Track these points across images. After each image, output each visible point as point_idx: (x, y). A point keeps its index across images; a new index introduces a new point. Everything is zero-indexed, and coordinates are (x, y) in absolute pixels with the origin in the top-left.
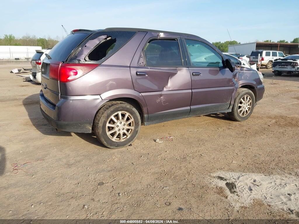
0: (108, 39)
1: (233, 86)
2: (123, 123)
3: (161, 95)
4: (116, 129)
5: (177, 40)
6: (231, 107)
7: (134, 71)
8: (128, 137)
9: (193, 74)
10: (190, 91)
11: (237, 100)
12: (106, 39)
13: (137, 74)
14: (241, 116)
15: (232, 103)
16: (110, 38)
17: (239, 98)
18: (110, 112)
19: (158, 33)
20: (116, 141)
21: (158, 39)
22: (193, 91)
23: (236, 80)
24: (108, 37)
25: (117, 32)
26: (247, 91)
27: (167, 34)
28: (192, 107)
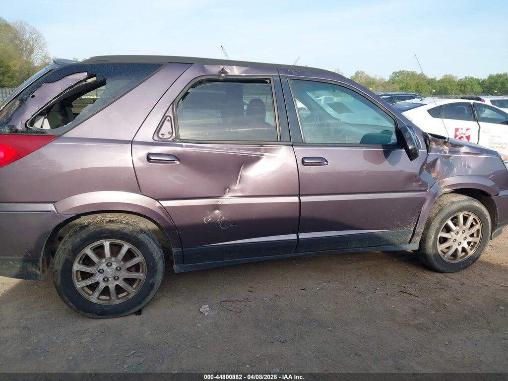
0: (89, 81)
1: (423, 191)
2: (114, 266)
3: (216, 207)
4: (99, 278)
5: (270, 83)
6: (417, 239)
7: (141, 152)
8: (130, 297)
9: (303, 162)
10: (295, 199)
11: (435, 224)
12: (85, 80)
13: (149, 159)
14: (447, 260)
15: (420, 229)
16: (94, 79)
17: (440, 219)
18: (78, 240)
19: (222, 67)
20: (101, 302)
21: (222, 79)
22: (303, 199)
23: (434, 175)
24: (89, 77)
25: (113, 65)
26: (467, 203)
27: (244, 68)
28: (302, 236)
